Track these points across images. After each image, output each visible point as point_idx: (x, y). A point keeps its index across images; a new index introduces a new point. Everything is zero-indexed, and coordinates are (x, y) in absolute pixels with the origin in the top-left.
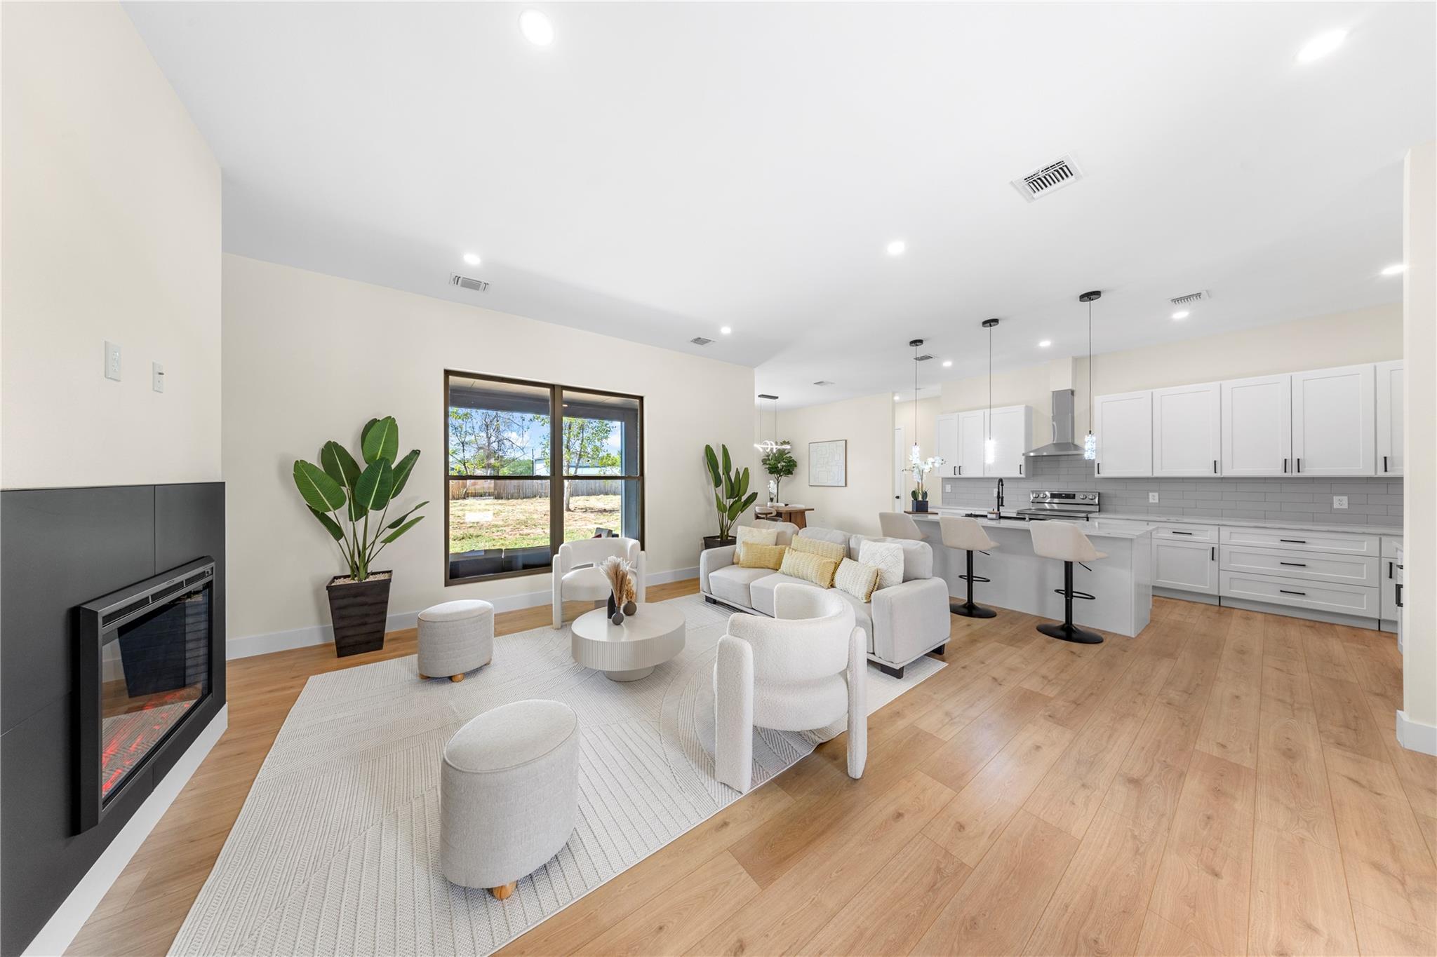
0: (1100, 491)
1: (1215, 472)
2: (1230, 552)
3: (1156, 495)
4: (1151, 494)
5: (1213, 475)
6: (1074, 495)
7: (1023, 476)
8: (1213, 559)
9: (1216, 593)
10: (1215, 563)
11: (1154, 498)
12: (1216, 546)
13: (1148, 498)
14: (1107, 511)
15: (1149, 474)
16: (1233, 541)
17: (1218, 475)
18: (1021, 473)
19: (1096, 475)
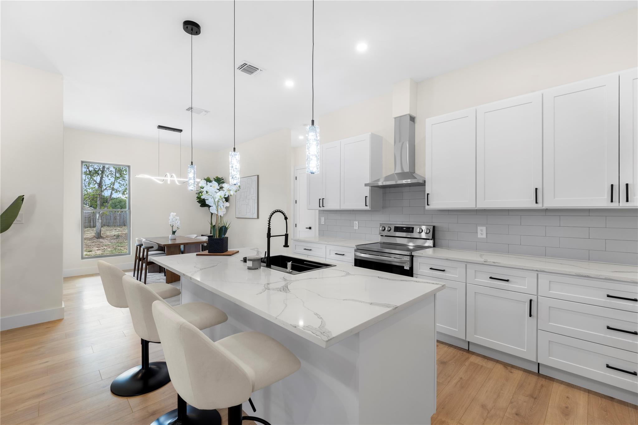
0: (434, 224)
1: (536, 203)
2: (550, 307)
3: (484, 228)
4: (479, 228)
5: (535, 206)
6: (413, 228)
7: (368, 208)
8: (530, 315)
9: (535, 360)
10: (533, 320)
11: (482, 232)
12: (534, 298)
13: (477, 233)
14: (441, 247)
15: (471, 205)
16: (554, 292)
17: (539, 206)
18: (366, 206)
19: (427, 207)
